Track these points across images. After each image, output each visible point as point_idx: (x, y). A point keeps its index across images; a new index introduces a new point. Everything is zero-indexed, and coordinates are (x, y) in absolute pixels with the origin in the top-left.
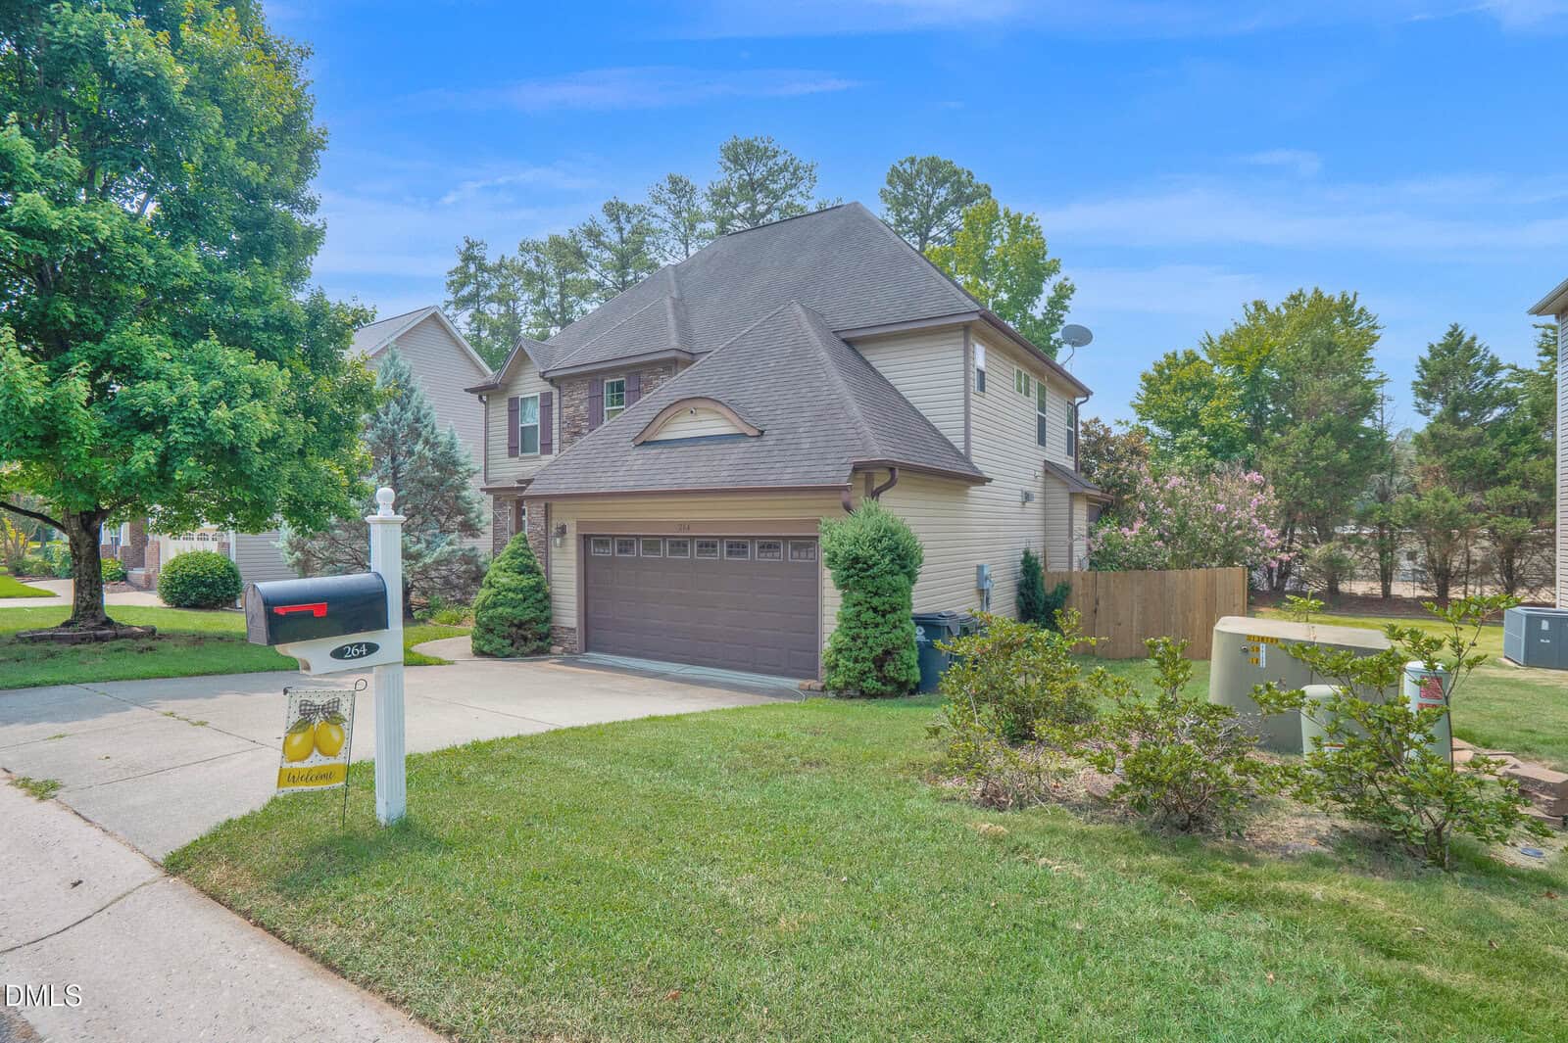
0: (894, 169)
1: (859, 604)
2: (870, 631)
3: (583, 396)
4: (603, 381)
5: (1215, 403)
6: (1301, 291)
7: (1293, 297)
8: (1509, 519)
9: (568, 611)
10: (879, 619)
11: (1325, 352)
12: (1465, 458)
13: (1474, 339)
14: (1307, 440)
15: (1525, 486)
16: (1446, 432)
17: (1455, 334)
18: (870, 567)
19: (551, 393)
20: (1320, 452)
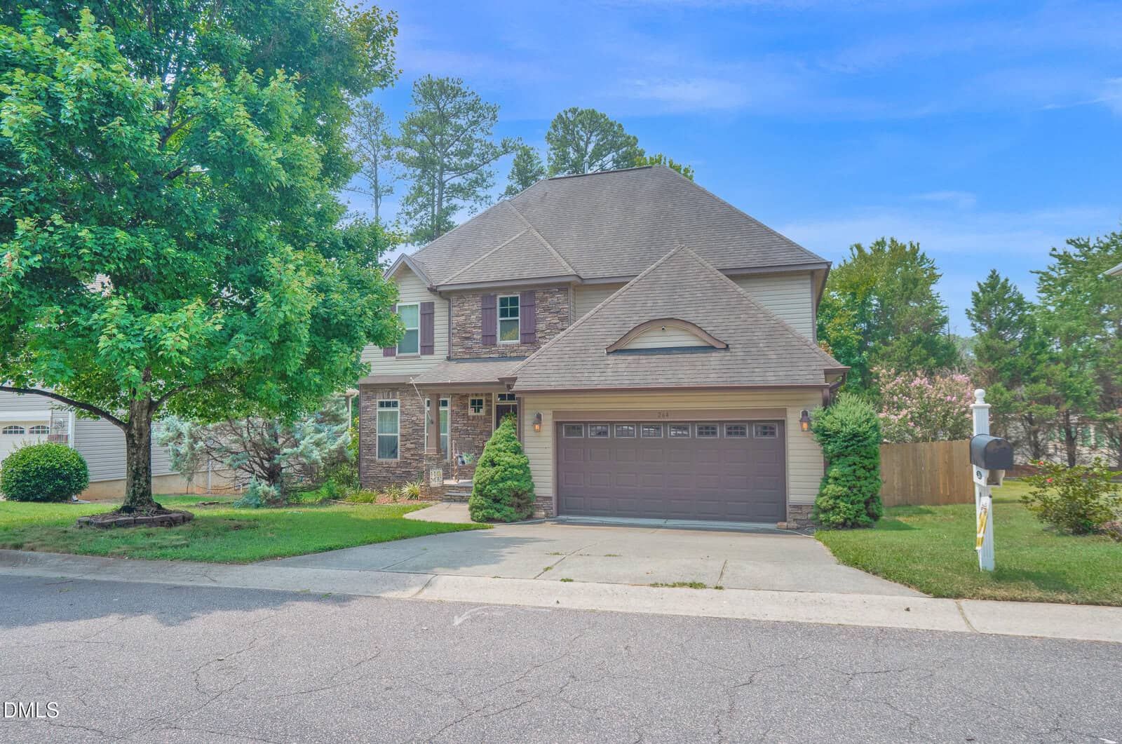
0: (560, 117)
1: (855, 464)
2: (863, 482)
3: (475, 307)
4: (495, 296)
5: (838, 321)
6: (883, 239)
7: (878, 243)
8: (1040, 406)
9: (544, 484)
10: (868, 475)
11: (912, 286)
12: (1010, 364)
13: (1007, 280)
14: (906, 349)
15: (1049, 384)
16: (996, 345)
17: (994, 277)
18: (866, 439)
19: (433, 303)
20: (915, 358)
